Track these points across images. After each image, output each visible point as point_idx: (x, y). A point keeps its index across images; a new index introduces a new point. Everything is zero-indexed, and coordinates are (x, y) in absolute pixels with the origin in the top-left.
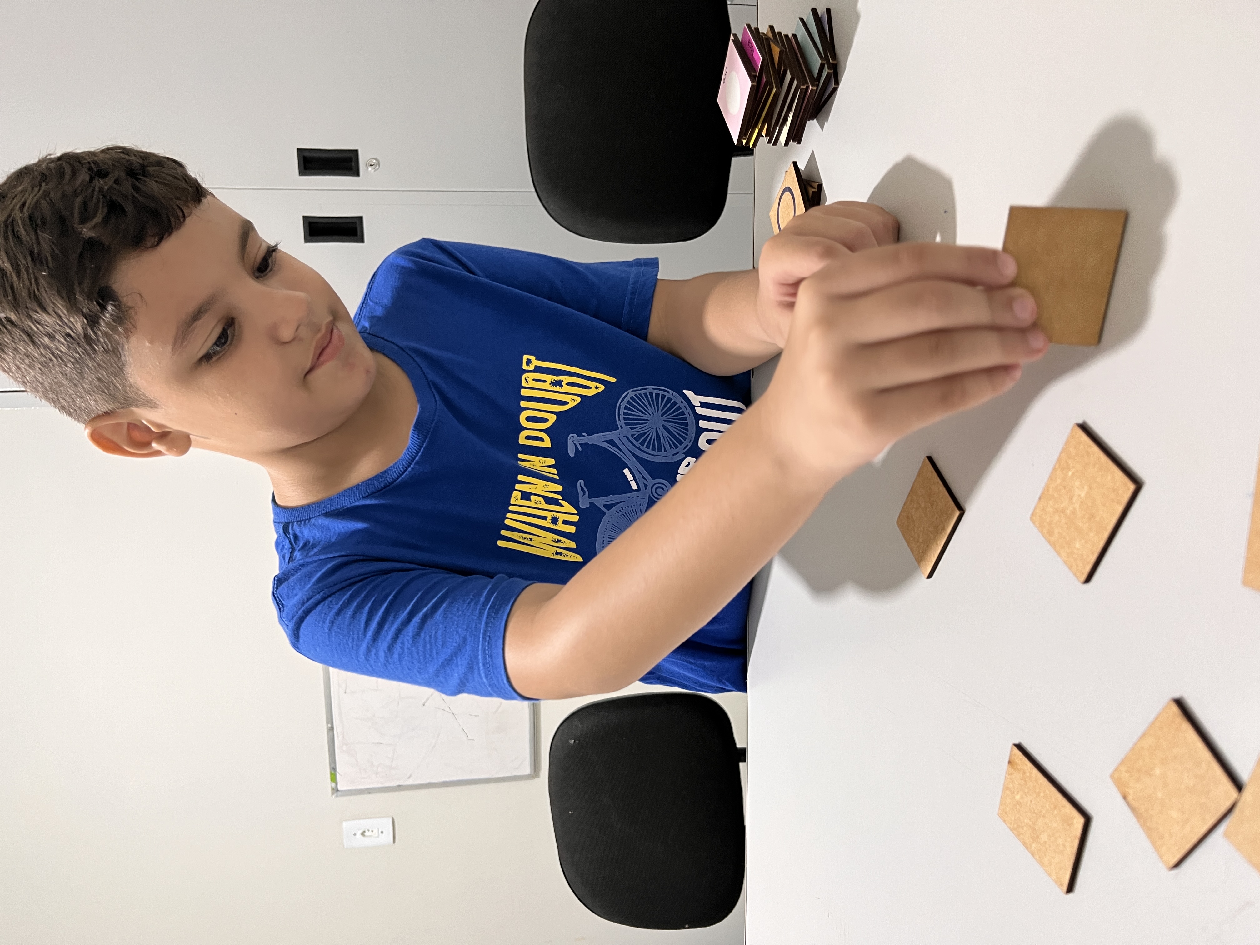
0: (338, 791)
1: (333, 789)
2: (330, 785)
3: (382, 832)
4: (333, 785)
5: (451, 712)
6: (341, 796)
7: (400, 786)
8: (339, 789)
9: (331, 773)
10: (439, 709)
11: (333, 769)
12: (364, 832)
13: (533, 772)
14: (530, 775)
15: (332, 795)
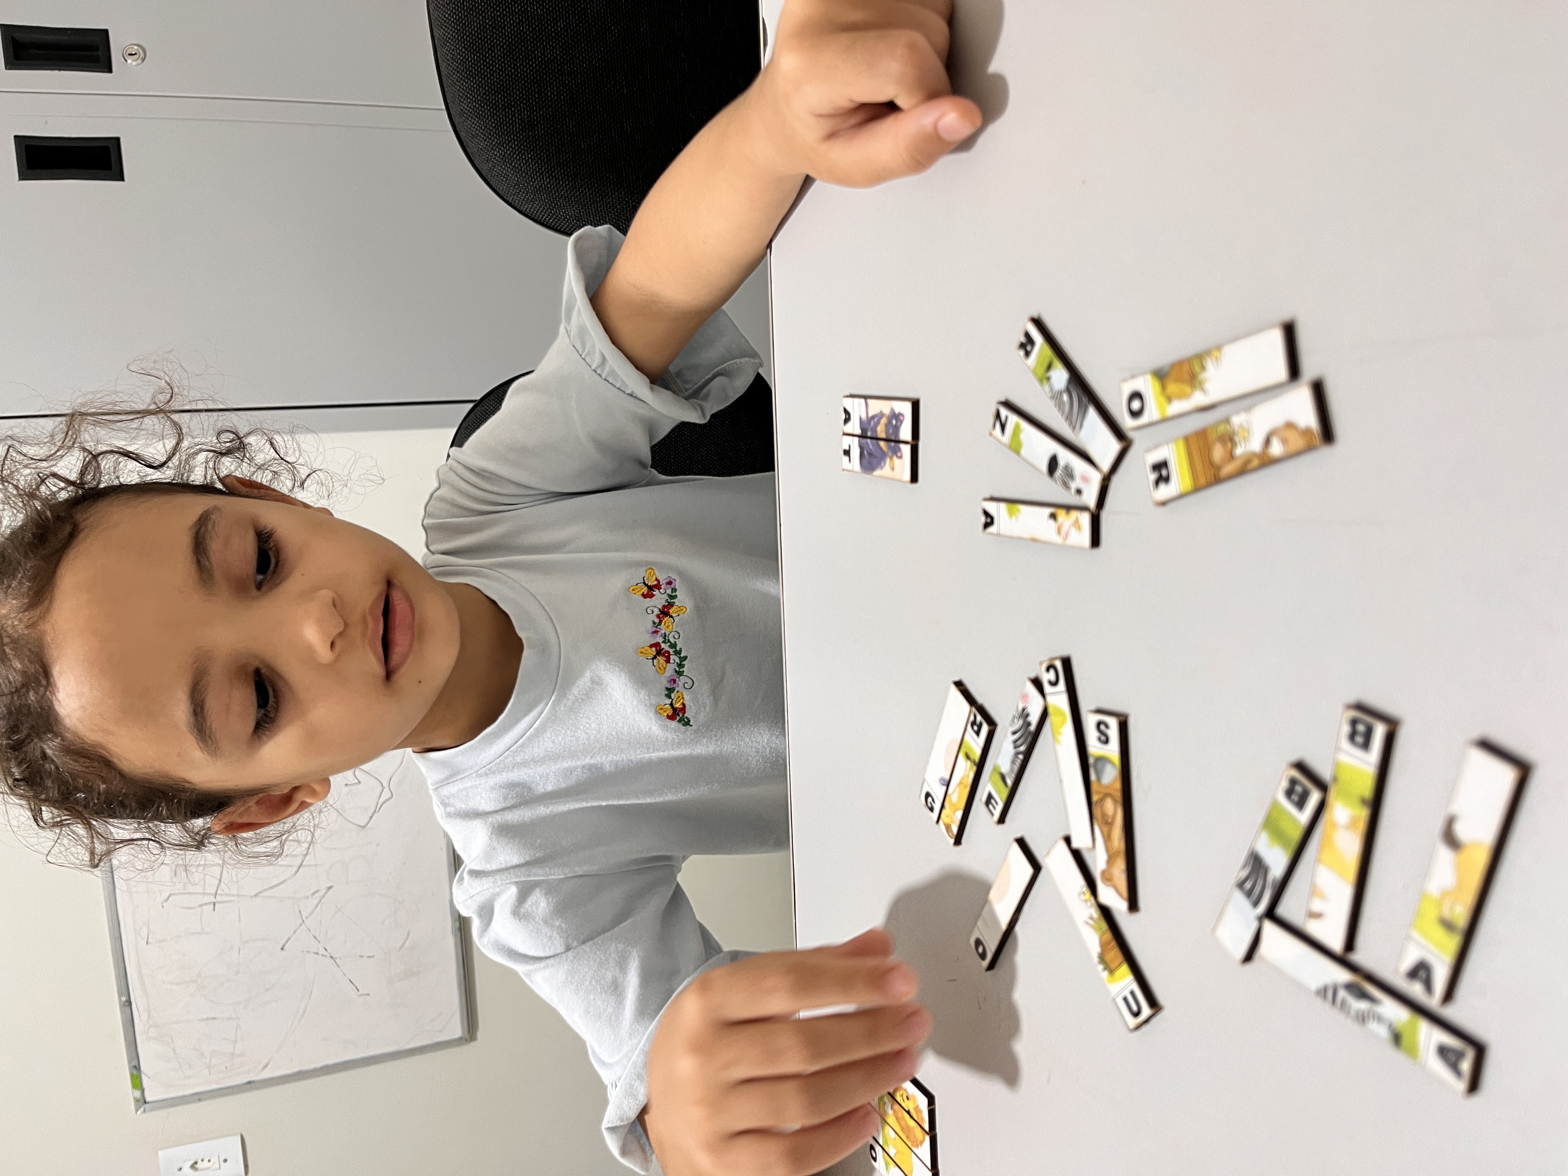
0: (145, 1102)
1: (137, 1101)
2: (130, 1094)
3: (225, 1161)
4: (138, 1094)
5: (327, 954)
6: (152, 1110)
7: (249, 1083)
8: (148, 1099)
9: (132, 1075)
10: (308, 952)
11: (136, 1069)
12: (196, 1163)
13: (466, 1033)
14: (461, 1039)
15: (136, 1112)
